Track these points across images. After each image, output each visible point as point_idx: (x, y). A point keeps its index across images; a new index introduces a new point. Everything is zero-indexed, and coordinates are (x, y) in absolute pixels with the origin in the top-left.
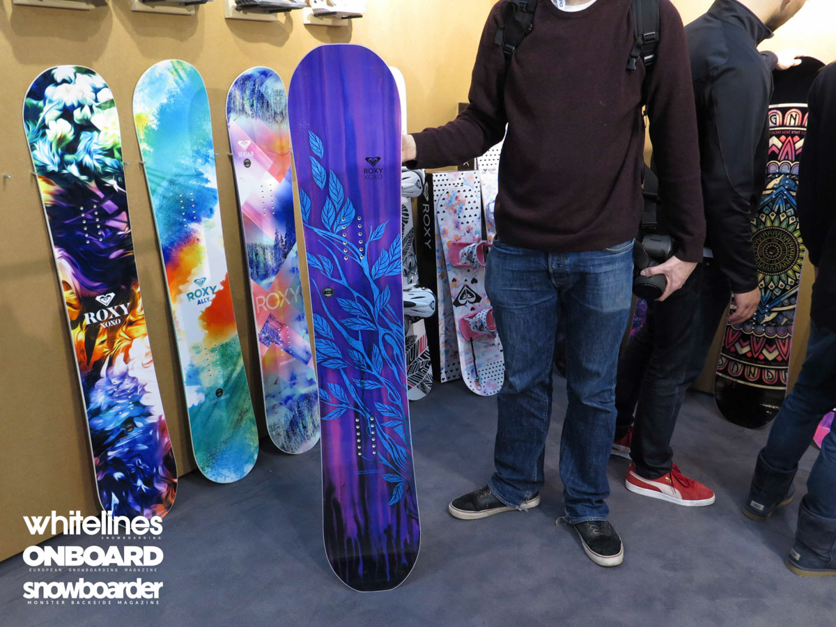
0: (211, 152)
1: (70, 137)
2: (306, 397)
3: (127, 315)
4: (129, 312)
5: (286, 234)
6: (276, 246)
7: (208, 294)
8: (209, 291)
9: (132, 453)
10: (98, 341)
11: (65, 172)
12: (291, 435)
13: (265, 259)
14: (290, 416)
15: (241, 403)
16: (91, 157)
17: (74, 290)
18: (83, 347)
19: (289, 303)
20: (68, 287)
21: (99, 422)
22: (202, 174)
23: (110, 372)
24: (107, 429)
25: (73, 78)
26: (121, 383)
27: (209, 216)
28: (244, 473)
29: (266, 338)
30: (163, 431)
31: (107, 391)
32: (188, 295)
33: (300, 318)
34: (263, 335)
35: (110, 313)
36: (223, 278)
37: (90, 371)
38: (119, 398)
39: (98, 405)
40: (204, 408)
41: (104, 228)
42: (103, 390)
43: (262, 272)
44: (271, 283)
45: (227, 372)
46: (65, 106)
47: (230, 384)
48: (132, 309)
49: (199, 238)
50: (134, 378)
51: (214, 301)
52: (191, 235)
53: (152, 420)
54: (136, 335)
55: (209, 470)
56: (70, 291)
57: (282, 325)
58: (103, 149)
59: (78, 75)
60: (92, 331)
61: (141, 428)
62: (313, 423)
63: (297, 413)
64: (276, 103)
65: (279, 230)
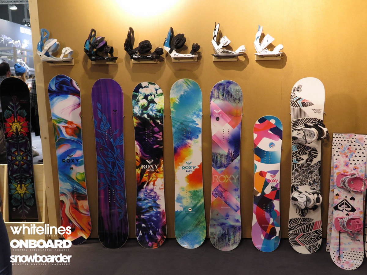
0: (201, 113)
1: (146, 105)
2: (233, 227)
3: (157, 169)
4: (158, 168)
5: (234, 151)
6: (228, 156)
7: (191, 169)
8: (192, 168)
9: (150, 219)
10: (145, 175)
11: (143, 116)
12: (220, 240)
13: (221, 160)
14: (222, 232)
15: (200, 217)
16: (152, 112)
17: (139, 156)
18: (139, 176)
19: (231, 182)
20: (137, 154)
21: (140, 203)
22: (195, 122)
23: (147, 187)
24: (142, 207)
25: (148, 86)
26: (150, 193)
27: (196, 138)
28: (193, 247)
29: (216, 194)
30: (163, 216)
31: (145, 194)
32: (182, 167)
33: (236, 190)
34: (214, 192)
35: (150, 166)
36: (199, 164)
37: (140, 185)
38: (149, 198)
39: (141, 197)
40: (182, 214)
41: (153, 137)
42: (143, 193)
43: (218, 165)
44: (223, 171)
45: (195, 203)
46: (145, 95)
47: (196, 208)
48: (159, 167)
49: (191, 146)
50: (155, 192)
51: (194, 172)
52: (187, 144)
53: (159, 210)
54: (159, 177)
55: (180, 239)
56: (138, 156)
57: (225, 191)
58: (157, 110)
59: (150, 85)
60: (143, 171)
61: (155, 212)
62: (234, 240)
63: (226, 232)
64: (236, 95)
65: (230, 149)
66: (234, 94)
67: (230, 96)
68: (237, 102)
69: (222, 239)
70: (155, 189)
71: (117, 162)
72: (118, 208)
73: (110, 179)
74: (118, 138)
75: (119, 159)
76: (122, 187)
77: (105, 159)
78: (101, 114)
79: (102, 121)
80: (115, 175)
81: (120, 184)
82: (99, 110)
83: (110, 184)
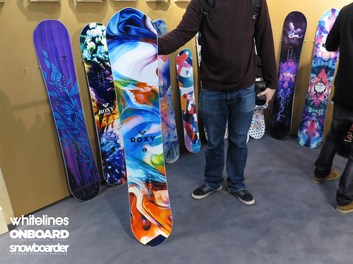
1: (94, 48)
3: (113, 111)
4: (113, 110)
5: (167, 82)
6: (164, 86)
9: (114, 160)
10: (103, 120)
11: (93, 60)
12: (168, 156)
14: (168, 149)
16: (101, 55)
17: (95, 102)
18: (99, 122)
19: (168, 107)
20: (94, 101)
21: (103, 148)
23: (107, 131)
24: (106, 151)
25: (95, 27)
26: (111, 135)
30: (124, 152)
31: (106, 138)
35: (107, 110)
37: (101, 130)
38: (110, 140)
39: (103, 142)
41: (105, 80)
42: (105, 137)
44: (162, 100)
46: (93, 37)
48: (114, 109)
50: (115, 133)
53: (121, 148)
54: (115, 118)
56: (94, 102)
58: (105, 52)
59: (97, 26)
60: (101, 116)
61: (117, 151)
62: (176, 152)
63: (170, 148)
70: (114, 130)
71: (76, 113)
72: (86, 159)
73: (72, 133)
74: (73, 87)
75: (77, 109)
76: (85, 137)
77: (63, 114)
78: (49, 63)
79: (52, 71)
80: (76, 127)
81: (83, 135)
82: (46, 58)
83: (73, 138)
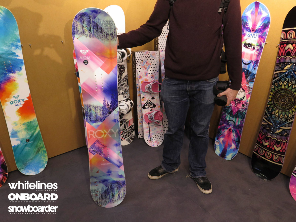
2: (117, 182)
5: (111, 102)
13: (96, 113)
19: (110, 136)
29: (93, 150)
33: (116, 145)
34: (92, 149)
43: (93, 118)
44: (99, 125)
57: (104, 147)
62: (119, 195)
63: (110, 188)
64: (107, 29)
65: (106, 99)
66: (104, 27)
67: (99, 30)
68: (110, 39)
69: (105, 195)
